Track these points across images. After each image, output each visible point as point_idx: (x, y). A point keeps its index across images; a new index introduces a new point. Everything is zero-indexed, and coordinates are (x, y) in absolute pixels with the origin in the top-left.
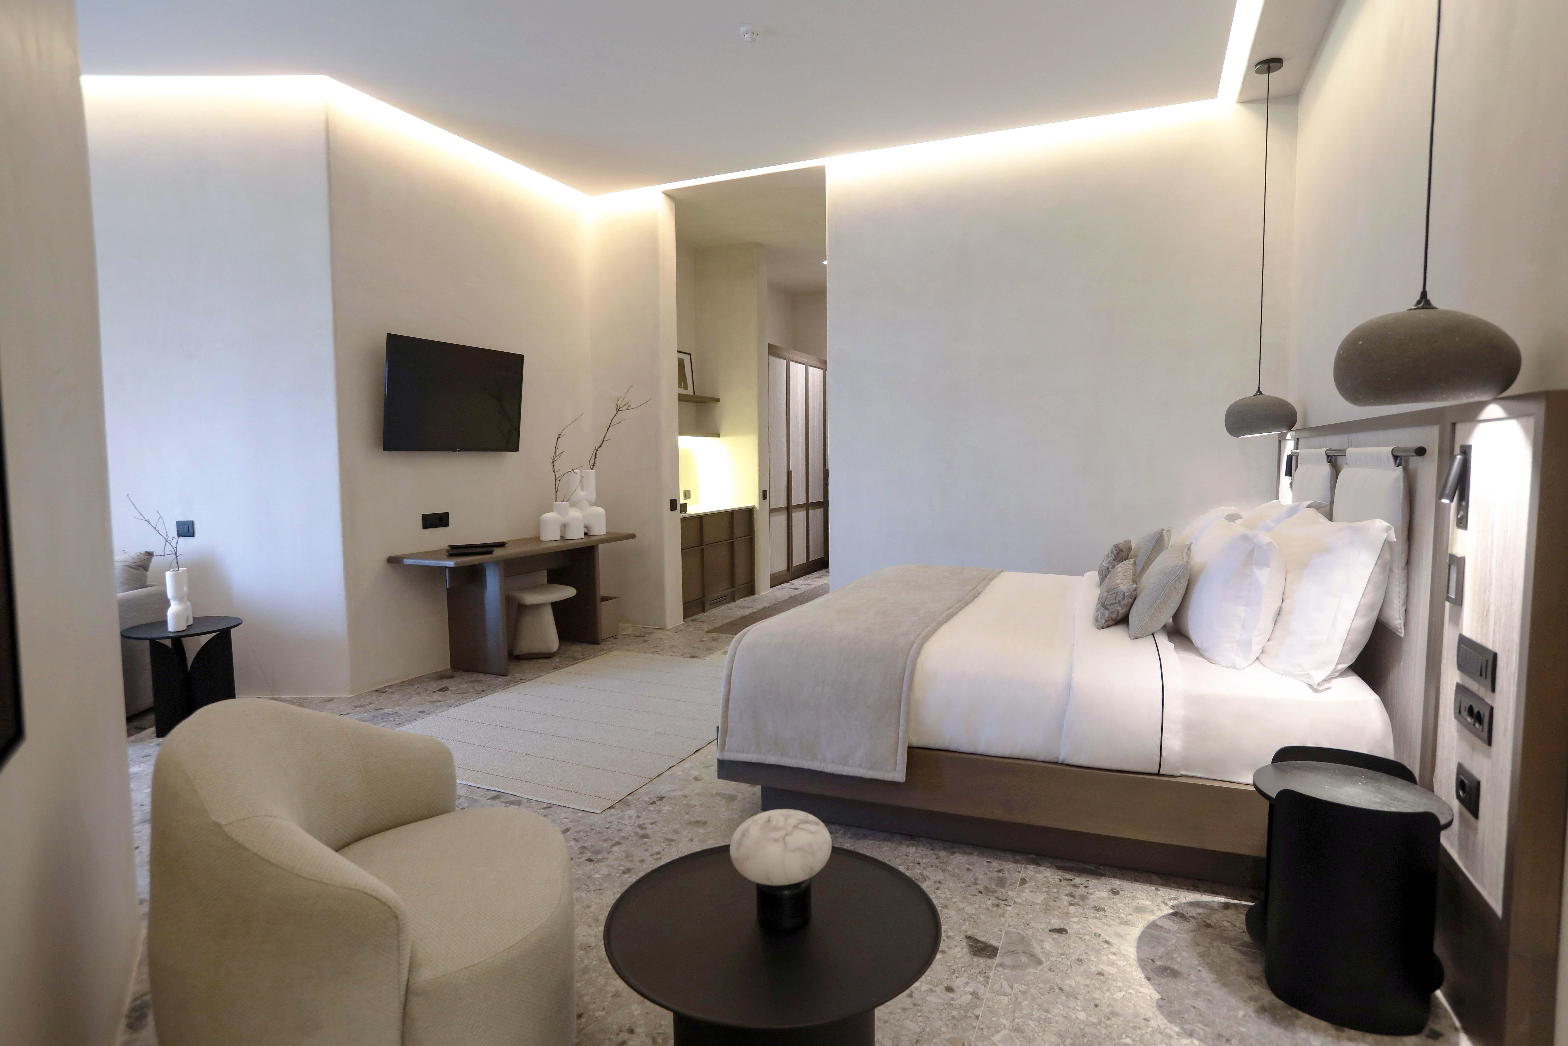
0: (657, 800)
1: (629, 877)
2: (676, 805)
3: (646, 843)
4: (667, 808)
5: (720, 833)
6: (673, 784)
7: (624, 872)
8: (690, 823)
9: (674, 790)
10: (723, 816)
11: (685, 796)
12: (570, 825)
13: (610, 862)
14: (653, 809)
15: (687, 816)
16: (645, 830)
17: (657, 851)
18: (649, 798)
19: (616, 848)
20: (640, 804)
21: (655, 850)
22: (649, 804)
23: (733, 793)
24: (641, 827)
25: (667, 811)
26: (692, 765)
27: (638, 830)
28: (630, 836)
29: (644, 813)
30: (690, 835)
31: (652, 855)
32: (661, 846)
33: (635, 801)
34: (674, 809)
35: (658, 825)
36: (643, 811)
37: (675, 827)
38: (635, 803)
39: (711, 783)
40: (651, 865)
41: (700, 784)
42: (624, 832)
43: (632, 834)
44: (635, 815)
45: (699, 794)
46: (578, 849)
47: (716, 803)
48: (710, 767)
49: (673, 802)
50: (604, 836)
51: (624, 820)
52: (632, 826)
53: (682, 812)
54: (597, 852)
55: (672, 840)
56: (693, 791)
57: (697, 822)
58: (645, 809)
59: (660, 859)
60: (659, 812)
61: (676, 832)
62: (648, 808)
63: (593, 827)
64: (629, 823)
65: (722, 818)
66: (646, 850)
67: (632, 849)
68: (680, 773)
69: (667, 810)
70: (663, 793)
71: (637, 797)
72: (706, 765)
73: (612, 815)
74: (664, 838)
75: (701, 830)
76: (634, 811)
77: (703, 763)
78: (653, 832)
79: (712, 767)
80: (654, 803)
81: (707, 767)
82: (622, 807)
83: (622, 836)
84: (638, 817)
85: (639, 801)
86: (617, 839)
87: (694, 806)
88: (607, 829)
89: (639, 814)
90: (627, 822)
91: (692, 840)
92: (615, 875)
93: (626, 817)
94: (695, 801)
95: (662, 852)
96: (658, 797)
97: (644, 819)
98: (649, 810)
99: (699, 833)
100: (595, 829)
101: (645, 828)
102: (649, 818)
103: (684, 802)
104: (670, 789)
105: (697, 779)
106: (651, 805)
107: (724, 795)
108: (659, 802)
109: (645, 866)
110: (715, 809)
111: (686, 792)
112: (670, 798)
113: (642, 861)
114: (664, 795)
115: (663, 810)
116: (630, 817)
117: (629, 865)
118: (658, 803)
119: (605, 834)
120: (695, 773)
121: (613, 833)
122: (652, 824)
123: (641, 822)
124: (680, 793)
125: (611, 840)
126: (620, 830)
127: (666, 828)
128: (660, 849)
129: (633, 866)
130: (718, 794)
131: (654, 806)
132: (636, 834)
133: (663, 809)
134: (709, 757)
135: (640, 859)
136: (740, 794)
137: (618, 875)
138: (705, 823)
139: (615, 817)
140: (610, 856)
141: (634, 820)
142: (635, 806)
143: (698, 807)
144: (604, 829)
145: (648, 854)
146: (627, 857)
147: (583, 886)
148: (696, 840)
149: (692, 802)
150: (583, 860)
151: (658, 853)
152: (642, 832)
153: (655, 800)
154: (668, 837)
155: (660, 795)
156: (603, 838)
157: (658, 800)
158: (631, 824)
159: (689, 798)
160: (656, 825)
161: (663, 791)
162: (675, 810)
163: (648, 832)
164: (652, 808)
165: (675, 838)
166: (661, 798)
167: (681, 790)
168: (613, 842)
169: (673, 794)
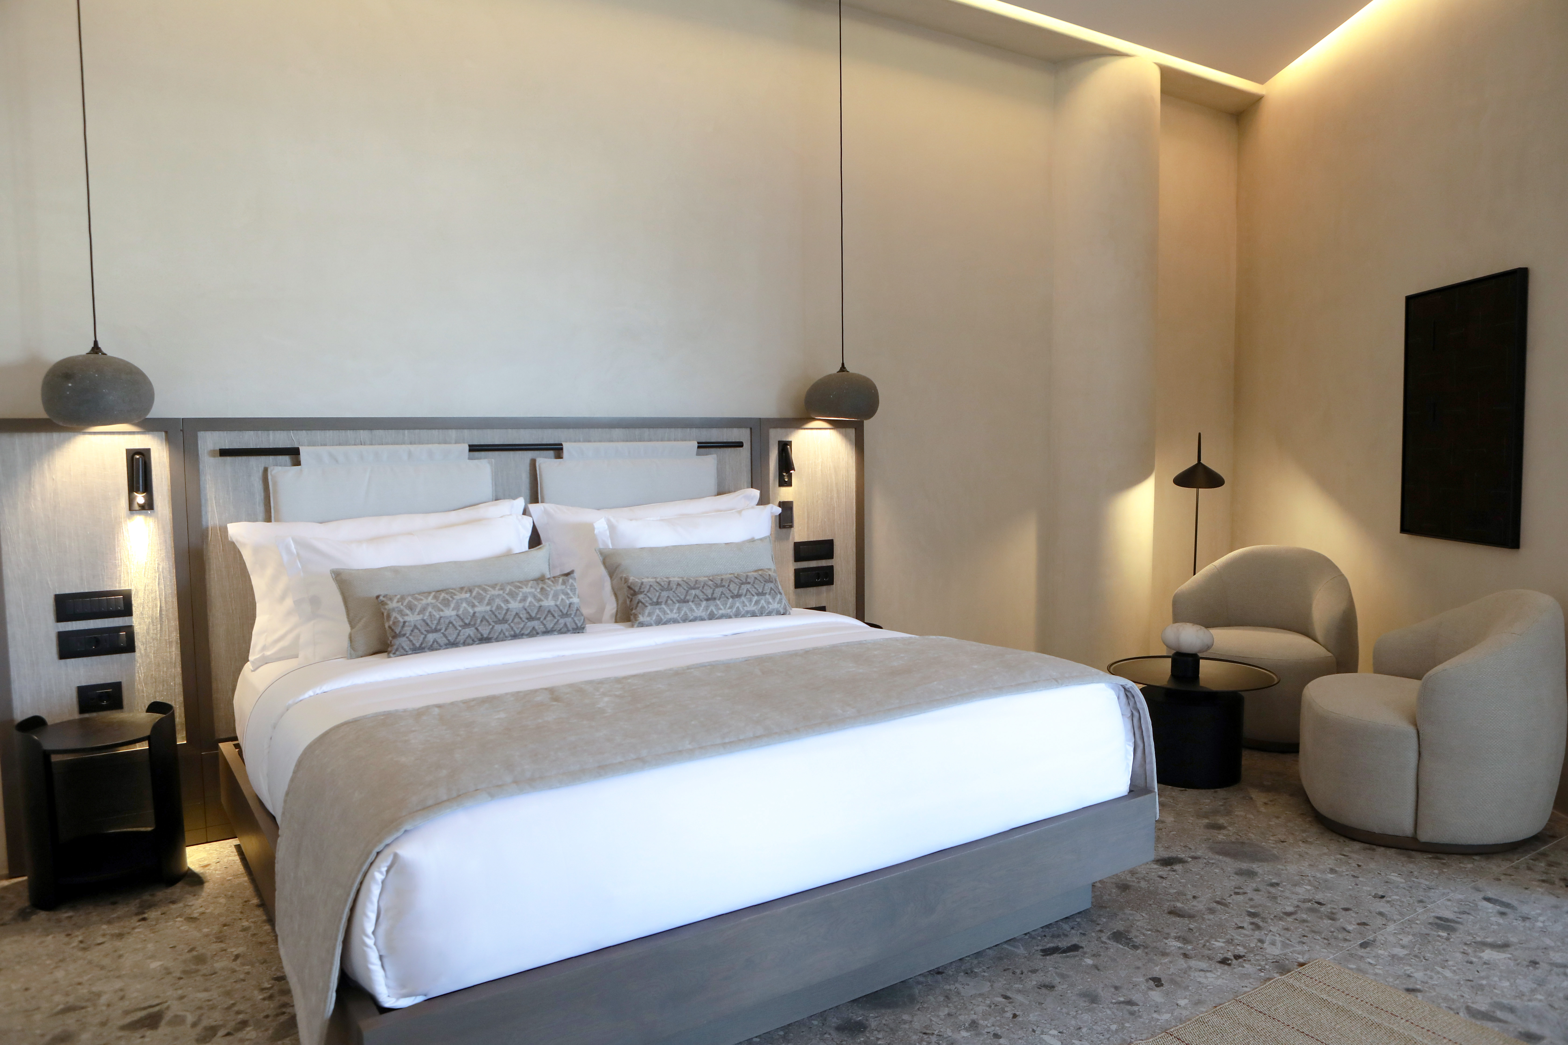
0: (1231, 960)
1: (1271, 879)
2: (1204, 946)
3: (1251, 907)
4: (1218, 944)
5: (1158, 897)
6: (1200, 983)
7: (1278, 884)
8: (1191, 917)
9: (1202, 970)
10: (1144, 915)
11: (1185, 956)
12: (1362, 952)
13: (1294, 897)
14: (1238, 947)
15: (1191, 926)
16: (1251, 921)
17: (1238, 896)
18: (1243, 967)
19: (1290, 909)
20: (1258, 960)
21: (1240, 898)
22: (1244, 956)
23: (1111, 943)
24: (1258, 927)
25: (1219, 940)
26: (1155, 1015)
27: (1261, 924)
28: (1272, 919)
29: (1252, 945)
30: (1195, 903)
31: (1245, 893)
32: (1233, 900)
33: (1267, 967)
34: (1208, 941)
35: (1234, 924)
36: (1254, 947)
37: (1211, 917)
38: (1266, 964)
39: (1138, 968)
40: (1246, 885)
41: (1157, 971)
42: (1281, 926)
43: (1270, 921)
44: (1265, 945)
45: (1164, 954)
46: (1339, 919)
47: (1144, 935)
48: (1123, 1002)
49: (1207, 952)
50: (1307, 926)
51: (1281, 941)
52: (1271, 931)
53: (1197, 934)
54: (1312, 910)
55: (1218, 903)
56: (1171, 962)
57: (1179, 916)
58: (1251, 951)
59: (1236, 888)
60: (1230, 942)
61: (1212, 911)
62: (1246, 951)
63: (1326, 941)
64: (1275, 936)
65: (1146, 914)
66: (1251, 900)
67: (1269, 904)
68: (1182, 1002)
69: (1219, 942)
70: (1221, 969)
71: (1262, 974)
72: (1129, 1007)
73: (1302, 953)
74: (1228, 907)
75: (1179, 905)
76: (1267, 951)
77: (1132, 1013)
78: (1242, 917)
79: (1122, 999)
80: (1237, 957)
81: (1130, 1003)
82: (1287, 962)
83: (1283, 921)
84: (1261, 941)
85: (1260, 965)
86: (1290, 919)
87: (1177, 938)
88: (1306, 934)
89: (1259, 944)
90: (1278, 938)
91: (1194, 897)
92: (1288, 884)
93: (1279, 945)
94: (1174, 944)
95: (1232, 894)
96: (1229, 965)
97: (1252, 936)
98: (1245, 947)
99: (1183, 903)
100: (1322, 938)
101: (1252, 923)
102: (1246, 935)
103: (1190, 947)
104: (1208, 974)
105: (1158, 982)
106: (1242, 954)
107: (1127, 944)
108: (1228, 957)
109: (1254, 885)
110: (1149, 927)
111: (1182, 963)
112: (1210, 958)
113: (1257, 890)
114: (1218, 965)
115: (1224, 942)
116: (1273, 943)
117: (1272, 890)
118: (1230, 955)
119: (1306, 929)
120: (1156, 995)
121: (1296, 928)
122: (1242, 928)
123: (1257, 933)
124: (1193, 963)
125: (1297, 920)
126: (1287, 929)
127: (1223, 918)
128: (1234, 897)
129: (1267, 887)
130: (1135, 947)
131: (1236, 952)
132: (1264, 920)
133: (1223, 945)
134: (1114, 1027)
135: (1260, 893)
136: (1104, 939)
137: (1284, 884)
138: (1170, 913)
139: (1295, 949)
140: (1296, 903)
141: (1268, 938)
142: (1267, 959)
143: (1173, 934)
144: (1310, 936)
145: (1250, 896)
146: (1275, 898)
147: (1321, 882)
148: (1190, 897)
149: (1179, 944)
150: (1329, 906)
151: (1237, 894)
152: (1255, 920)
153: (1234, 962)
154: (1222, 907)
155: (1226, 967)
156: (1309, 925)
157: (1228, 959)
158: (1271, 933)
159: (1182, 951)
160: (1236, 924)
161: (1219, 974)
162: (1207, 938)
163: (1248, 919)
164: (1241, 950)
165: (1215, 904)
166: (1224, 962)
167: (1190, 968)
168: (1294, 917)
169: (1203, 965)
